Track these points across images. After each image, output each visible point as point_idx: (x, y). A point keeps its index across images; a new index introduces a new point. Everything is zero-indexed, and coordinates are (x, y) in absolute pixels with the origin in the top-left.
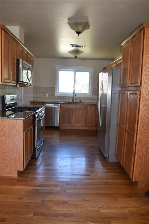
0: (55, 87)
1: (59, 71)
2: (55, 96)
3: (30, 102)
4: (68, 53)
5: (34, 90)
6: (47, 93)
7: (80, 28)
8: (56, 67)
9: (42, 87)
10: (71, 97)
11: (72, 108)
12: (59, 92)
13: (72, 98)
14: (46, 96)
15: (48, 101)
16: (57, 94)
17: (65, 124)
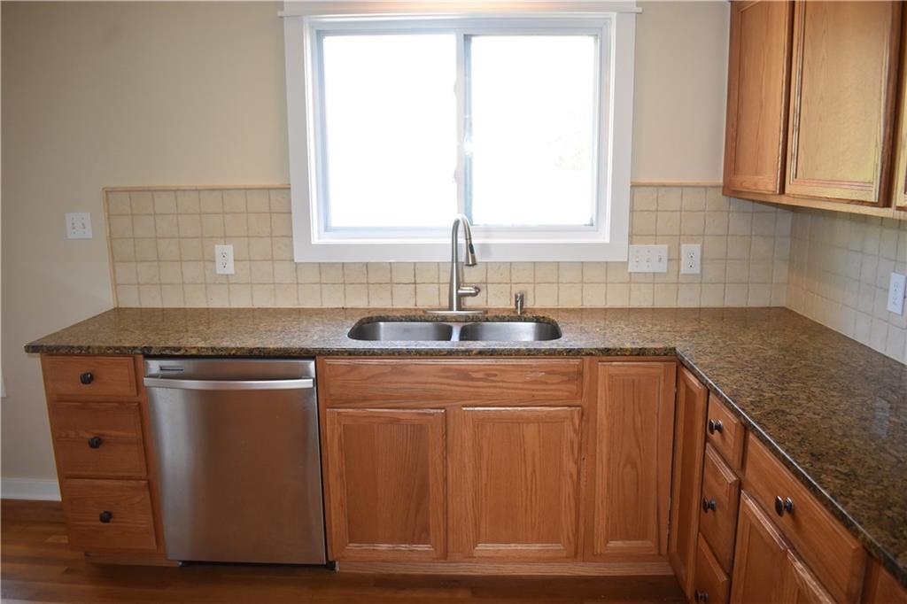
0: (288, 188)
1: (320, 34)
2: (296, 266)
6: (225, 238)
12: (334, 223)
13: (445, 278)
14: (220, 270)
15: (235, 305)
16: (315, 240)
17: (384, 547)
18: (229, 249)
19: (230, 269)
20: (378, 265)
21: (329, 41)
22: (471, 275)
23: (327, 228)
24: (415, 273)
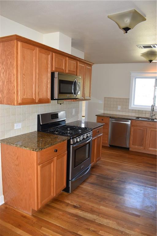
0: (129, 99)
1: (136, 78)
2: (129, 110)
3: (96, 115)
4: (141, 56)
5: (105, 101)
6: (120, 105)
7: (127, 21)
8: (132, 74)
9: (114, 98)
10: (149, 111)
11: (146, 127)
12: (135, 104)
13: (150, 113)
14: (118, 109)
15: (120, 114)
16: (132, 106)
17: (136, 146)
18: (120, 106)
19: (120, 109)
20: (140, 110)
21: (137, 79)
22: (154, 113)
23: (134, 105)
24: (146, 112)
